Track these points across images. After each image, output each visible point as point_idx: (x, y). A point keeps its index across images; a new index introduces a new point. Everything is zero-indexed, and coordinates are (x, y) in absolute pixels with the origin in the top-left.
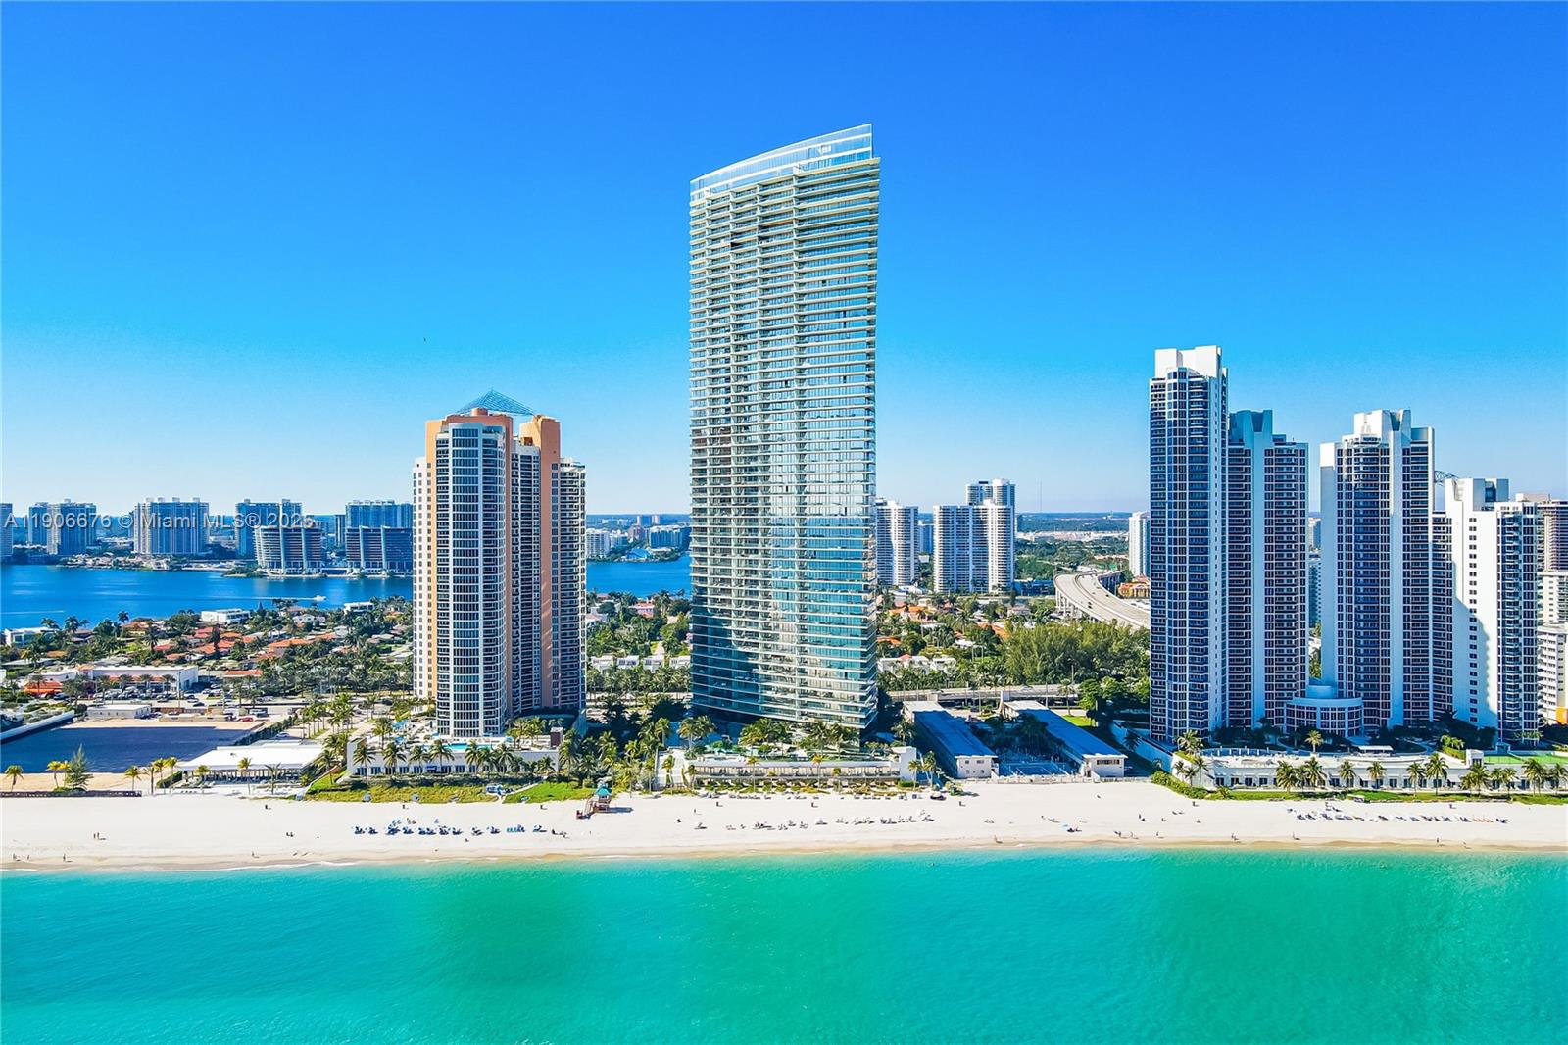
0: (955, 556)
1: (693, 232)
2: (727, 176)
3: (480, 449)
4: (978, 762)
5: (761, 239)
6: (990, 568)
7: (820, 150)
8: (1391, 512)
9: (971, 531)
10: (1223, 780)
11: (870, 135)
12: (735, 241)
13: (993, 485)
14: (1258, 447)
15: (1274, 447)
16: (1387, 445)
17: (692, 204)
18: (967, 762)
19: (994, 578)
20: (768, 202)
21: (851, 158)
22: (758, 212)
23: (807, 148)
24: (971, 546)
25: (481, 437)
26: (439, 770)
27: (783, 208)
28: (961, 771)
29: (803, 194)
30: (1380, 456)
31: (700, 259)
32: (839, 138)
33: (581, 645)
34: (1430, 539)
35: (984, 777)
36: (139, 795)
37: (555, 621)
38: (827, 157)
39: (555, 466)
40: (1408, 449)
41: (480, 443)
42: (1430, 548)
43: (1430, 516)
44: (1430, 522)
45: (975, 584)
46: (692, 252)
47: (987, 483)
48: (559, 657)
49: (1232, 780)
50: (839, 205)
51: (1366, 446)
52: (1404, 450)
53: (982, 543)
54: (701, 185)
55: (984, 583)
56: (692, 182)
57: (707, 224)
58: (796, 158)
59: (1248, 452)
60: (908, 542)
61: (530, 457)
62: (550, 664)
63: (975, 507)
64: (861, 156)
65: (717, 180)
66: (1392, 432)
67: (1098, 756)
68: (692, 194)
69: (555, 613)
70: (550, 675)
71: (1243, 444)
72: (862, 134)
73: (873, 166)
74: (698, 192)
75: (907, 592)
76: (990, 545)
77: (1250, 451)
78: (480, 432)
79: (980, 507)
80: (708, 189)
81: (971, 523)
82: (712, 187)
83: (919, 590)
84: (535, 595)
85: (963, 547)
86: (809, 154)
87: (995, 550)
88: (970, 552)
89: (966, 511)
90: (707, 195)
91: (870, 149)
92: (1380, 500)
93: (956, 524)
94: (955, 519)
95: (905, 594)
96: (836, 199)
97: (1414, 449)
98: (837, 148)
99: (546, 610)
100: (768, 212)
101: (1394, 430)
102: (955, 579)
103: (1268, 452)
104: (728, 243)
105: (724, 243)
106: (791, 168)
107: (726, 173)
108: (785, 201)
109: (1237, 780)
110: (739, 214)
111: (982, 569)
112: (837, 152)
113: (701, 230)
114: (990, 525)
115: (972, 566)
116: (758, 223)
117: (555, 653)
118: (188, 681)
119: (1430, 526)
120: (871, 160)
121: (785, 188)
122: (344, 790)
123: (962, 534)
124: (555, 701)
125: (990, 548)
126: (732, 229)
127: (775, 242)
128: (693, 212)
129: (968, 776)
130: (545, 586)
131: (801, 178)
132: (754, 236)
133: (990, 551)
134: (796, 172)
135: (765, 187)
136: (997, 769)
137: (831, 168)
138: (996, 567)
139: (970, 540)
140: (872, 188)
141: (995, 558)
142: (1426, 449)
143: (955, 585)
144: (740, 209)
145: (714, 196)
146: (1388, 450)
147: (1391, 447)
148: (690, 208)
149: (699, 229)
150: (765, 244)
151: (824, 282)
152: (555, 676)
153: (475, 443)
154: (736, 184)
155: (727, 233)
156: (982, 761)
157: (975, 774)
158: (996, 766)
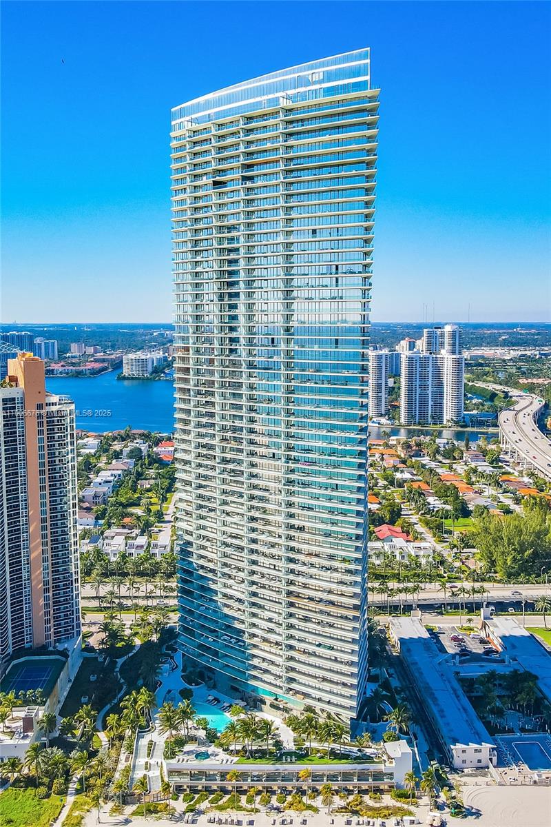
0: (417, 396)
1: (174, 166)
2: (208, 105)
4: (477, 750)
5: (245, 179)
6: (445, 405)
7: (310, 78)
9: (430, 375)
11: (368, 61)
12: (218, 179)
13: (445, 330)
17: (173, 134)
18: (464, 752)
19: (448, 414)
20: (252, 137)
21: (345, 88)
22: (242, 149)
23: (296, 75)
24: (430, 387)
27: (269, 145)
28: (457, 762)
29: (290, 129)
31: (181, 196)
32: (331, 64)
33: (74, 578)
35: (481, 769)
38: (317, 87)
39: (40, 407)
45: (433, 418)
46: (174, 187)
47: (440, 328)
50: (331, 143)
53: (439, 385)
54: (181, 114)
55: (440, 417)
56: (173, 110)
57: (188, 158)
58: (284, 86)
60: (380, 382)
61: (13, 399)
62: (42, 602)
63: (434, 356)
64: (357, 86)
65: (198, 108)
68: (173, 123)
69: (45, 552)
70: (42, 613)
72: (360, 59)
73: (371, 99)
74: (178, 121)
75: (379, 423)
76: (445, 387)
79: (438, 356)
80: (188, 118)
81: (430, 369)
82: (194, 116)
83: (388, 422)
84: (23, 536)
85: (424, 387)
86: (299, 82)
87: (450, 391)
88: (430, 392)
89: (426, 359)
90: (188, 126)
91: (367, 78)
93: (419, 369)
94: (418, 366)
95: (377, 425)
96: (327, 137)
98: (329, 76)
100: (253, 148)
102: (417, 413)
104: (210, 181)
105: (205, 180)
106: (277, 99)
107: (207, 102)
108: (272, 135)
110: (221, 149)
111: (439, 406)
112: (329, 81)
113: (183, 164)
114: (445, 371)
115: (431, 403)
116: (242, 160)
117: (47, 590)
120: (369, 92)
121: (271, 122)
123: (423, 378)
125: (445, 389)
126: (214, 166)
127: (259, 183)
128: (174, 143)
129: (464, 766)
131: (289, 111)
132: (238, 175)
133: (445, 391)
134: (284, 103)
135: (250, 119)
136: (495, 759)
137: (322, 100)
138: (450, 404)
139: (430, 383)
140: (370, 125)
141: (450, 397)
143: (417, 418)
144: (222, 143)
145: (196, 127)
148: (170, 139)
149: (180, 164)
150: (249, 184)
151: (314, 232)
152: (47, 613)
154: (218, 115)
155: (209, 169)
156: (480, 751)
157: (472, 765)
158: (494, 755)
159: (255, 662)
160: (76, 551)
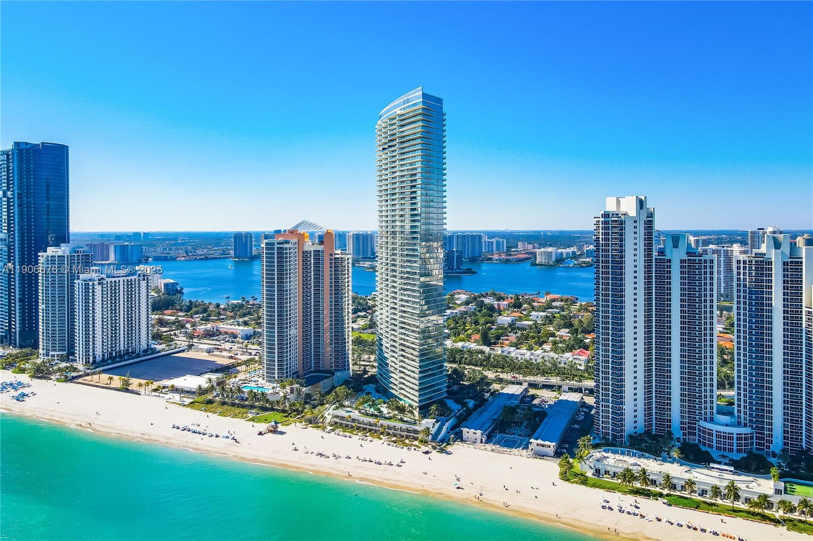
2: (385, 113)
3: (276, 252)
4: (474, 433)
5: (389, 147)
8: (773, 305)
10: (599, 470)
11: (422, 93)
14: (676, 256)
15: (686, 258)
16: (771, 259)
18: (468, 432)
20: (391, 128)
21: (415, 105)
22: (389, 133)
25: (276, 246)
26: (245, 399)
27: (395, 131)
28: (465, 437)
29: (401, 124)
30: (765, 266)
34: (804, 326)
36: (140, 395)
37: (331, 329)
38: (409, 104)
39: (331, 255)
40: (788, 262)
41: (276, 249)
42: (804, 332)
43: (804, 309)
44: (804, 313)
48: (333, 346)
49: (605, 471)
51: (757, 259)
52: (784, 262)
59: (669, 261)
61: (319, 251)
62: (328, 349)
65: (383, 115)
66: (774, 250)
67: (540, 442)
69: (331, 325)
70: (328, 355)
71: (665, 256)
77: (670, 260)
78: (276, 244)
84: (321, 316)
86: (404, 103)
92: (765, 296)
96: (411, 126)
97: (791, 262)
99: (326, 323)
101: (775, 249)
103: (682, 261)
104: (382, 148)
109: (608, 472)
110: (385, 134)
112: (412, 101)
116: (389, 138)
117: (331, 344)
118: (247, 335)
119: (804, 317)
121: (395, 121)
122: (203, 403)
124: (331, 367)
126: (383, 141)
127: (393, 149)
129: (468, 440)
130: (326, 312)
131: (401, 115)
132: (387, 145)
135: (390, 120)
136: (484, 439)
137: (409, 110)
142: (801, 262)
144: (385, 131)
146: (771, 262)
147: (773, 260)
151: (408, 170)
152: (331, 355)
153: (273, 249)
156: (476, 433)
157: (472, 440)
158: (484, 437)
159: (392, 380)
160: (348, 327)
